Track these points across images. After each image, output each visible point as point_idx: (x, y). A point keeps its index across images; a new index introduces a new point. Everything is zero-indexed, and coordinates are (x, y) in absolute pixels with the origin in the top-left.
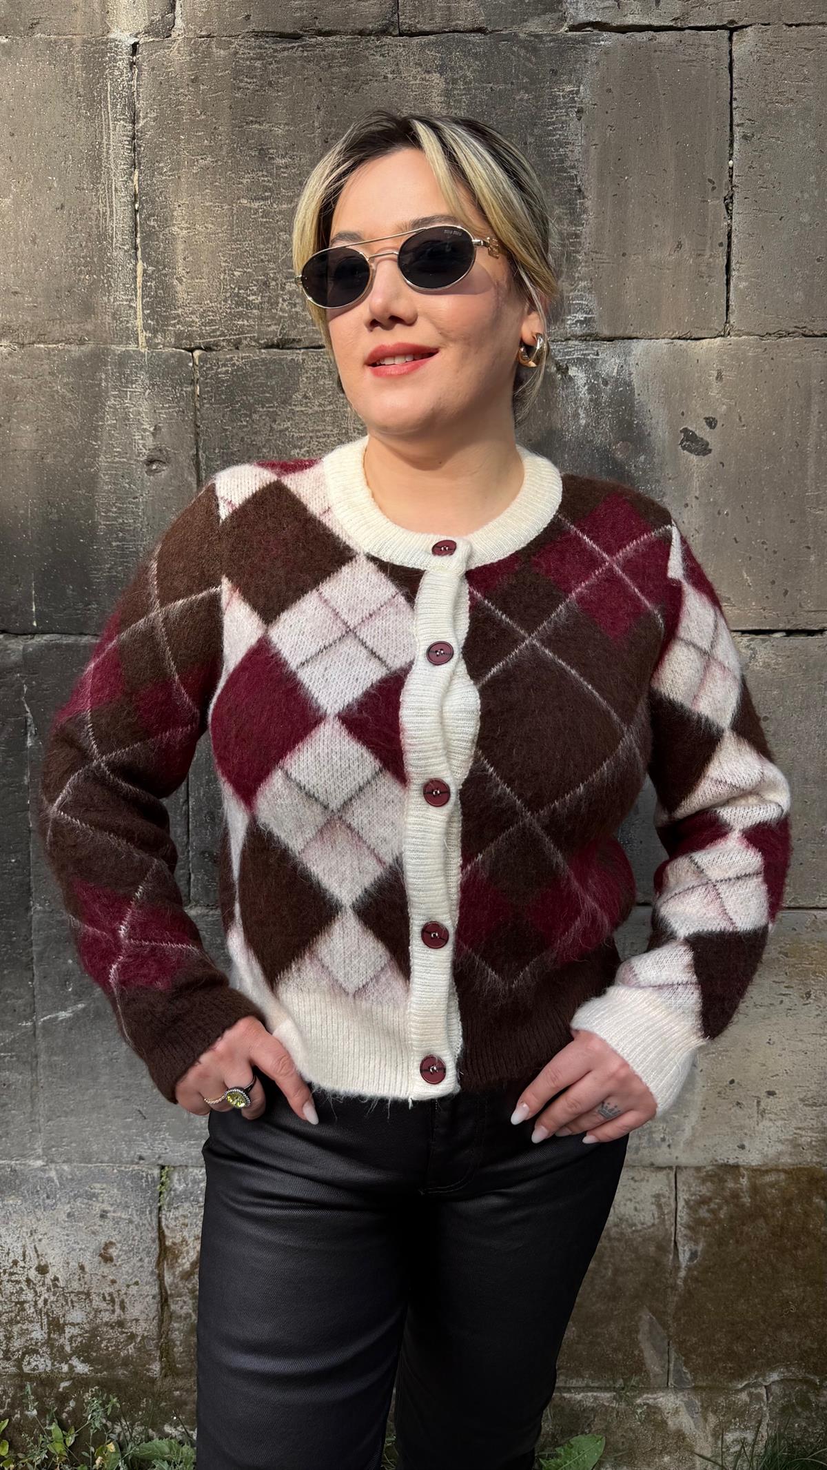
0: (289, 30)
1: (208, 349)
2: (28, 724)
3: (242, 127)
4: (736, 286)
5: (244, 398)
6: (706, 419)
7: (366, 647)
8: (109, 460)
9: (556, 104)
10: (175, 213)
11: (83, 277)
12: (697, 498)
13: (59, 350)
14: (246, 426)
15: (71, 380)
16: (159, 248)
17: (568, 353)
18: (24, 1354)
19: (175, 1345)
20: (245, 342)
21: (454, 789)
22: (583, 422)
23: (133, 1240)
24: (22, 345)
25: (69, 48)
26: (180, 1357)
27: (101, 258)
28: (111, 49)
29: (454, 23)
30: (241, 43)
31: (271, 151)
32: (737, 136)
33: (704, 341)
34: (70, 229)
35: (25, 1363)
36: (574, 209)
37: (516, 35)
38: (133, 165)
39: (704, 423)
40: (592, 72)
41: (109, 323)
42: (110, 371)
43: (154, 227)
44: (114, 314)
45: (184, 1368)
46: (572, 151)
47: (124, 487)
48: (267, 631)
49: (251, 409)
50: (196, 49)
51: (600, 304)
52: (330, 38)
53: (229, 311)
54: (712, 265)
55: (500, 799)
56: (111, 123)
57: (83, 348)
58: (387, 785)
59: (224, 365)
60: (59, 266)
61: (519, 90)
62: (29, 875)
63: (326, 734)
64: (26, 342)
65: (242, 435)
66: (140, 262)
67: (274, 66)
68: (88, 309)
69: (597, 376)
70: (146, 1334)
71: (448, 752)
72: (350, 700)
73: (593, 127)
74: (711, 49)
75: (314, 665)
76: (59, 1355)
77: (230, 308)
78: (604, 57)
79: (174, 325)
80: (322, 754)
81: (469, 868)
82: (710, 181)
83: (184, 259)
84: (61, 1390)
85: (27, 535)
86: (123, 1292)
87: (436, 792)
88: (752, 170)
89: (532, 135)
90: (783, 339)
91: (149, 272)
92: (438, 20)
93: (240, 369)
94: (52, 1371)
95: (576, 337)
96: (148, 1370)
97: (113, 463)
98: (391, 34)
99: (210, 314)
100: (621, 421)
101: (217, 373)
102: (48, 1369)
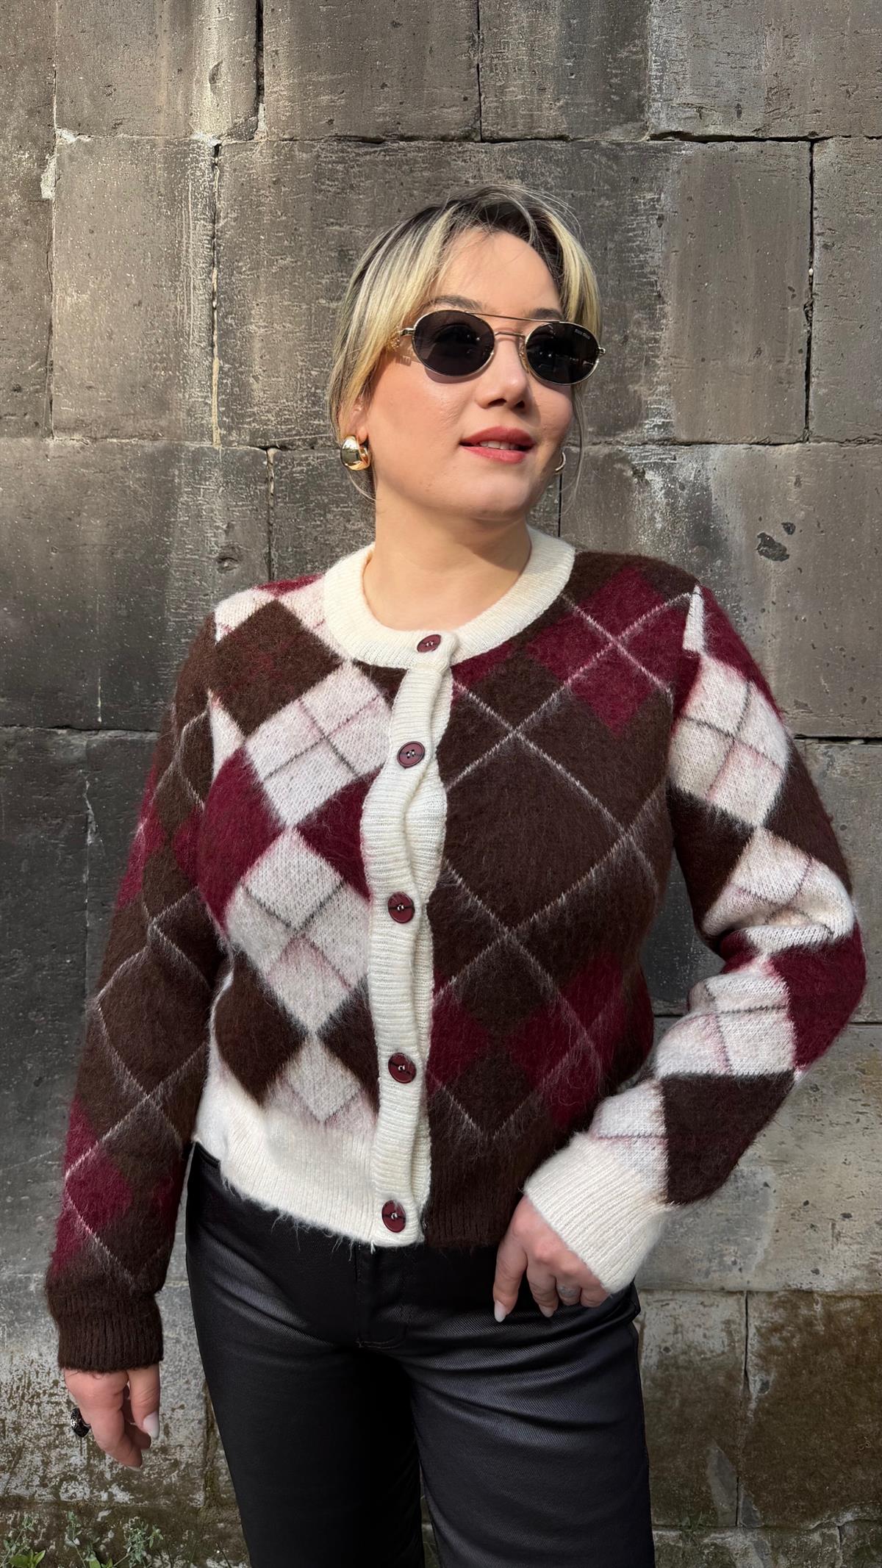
0: (372, 135)
1: (283, 447)
2: (89, 820)
3: (322, 228)
4: (815, 393)
5: (319, 497)
6: (784, 524)
7: (337, 753)
8: (180, 557)
9: (637, 211)
10: (253, 312)
11: (158, 373)
12: (774, 603)
13: (132, 445)
14: (320, 526)
15: (144, 475)
16: (236, 346)
17: (645, 458)
18: (62, 1481)
19: (220, 1474)
20: (320, 442)
21: (418, 904)
22: (659, 526)
23: (180, 1360)
24: (95, 439)
25: (151, 149)
26: (225, 1486)
27: (177, 354)
28: (194, 150)
29: (536, 131)
30: (323, 147)
31: (351, 252)
32: (817, 245)
33: (783, 446)
34: (147, 326)
35: (62, 1490)
36: (653, 314)
37: (598, 143)
38: (213, 264)
39: (782, 529)
40: (673, 180)
41: (183, 420)
42: (184, 468)
43: (231, 325)
44: (189, 411)
45: (229, 1498)
46: (652, 257)
47: (195, 584)
48: (245, 742)
49: (325, 509)
50: (278, 152)
51: (678, 409)
52: (413, 143)
53: (305, 410)
54: (792, 372)
55: (470, 913)
56: (191, 222)
57: (156, 444)
58: (350, 900)
59: (299, 465)
60: (134, 362)
61: (600, 197)
62: (85, 977)
63: (285, 847)
64: (99, 436)
65: (315, 534)
66: (216, 360)
67: (356, 169)
68: (162, 405)
69: (674, 480)
70: (190, 1461)
71: (412, 863)
72: (311, 810)
73: (674, 235)
74: (792, 159)
75: (281, 775)
76: (99, 1482)
77: (306, 407)
78: (686, 166)
79: (249, 423)
80: (280, 869)
81: (442, 992)
82: (790, 288)
83: (261, 357)
84: (99, 1520)
85: (95, 631)
86: (168, 1416)
87: (400, 908)
88: (832, 278)
89: (611, 240)
90: (862, 446)
91: (226, 369)
92: (520, 127)
93: (315, 468)
94: (90, 1499)
95: (653, 442)
96: (192, 1500)
97: (185, 559)
98: (473, 140)
99: (286, 413)
100: (697, 526)
101: (292, 473)
102: (86, 1497)
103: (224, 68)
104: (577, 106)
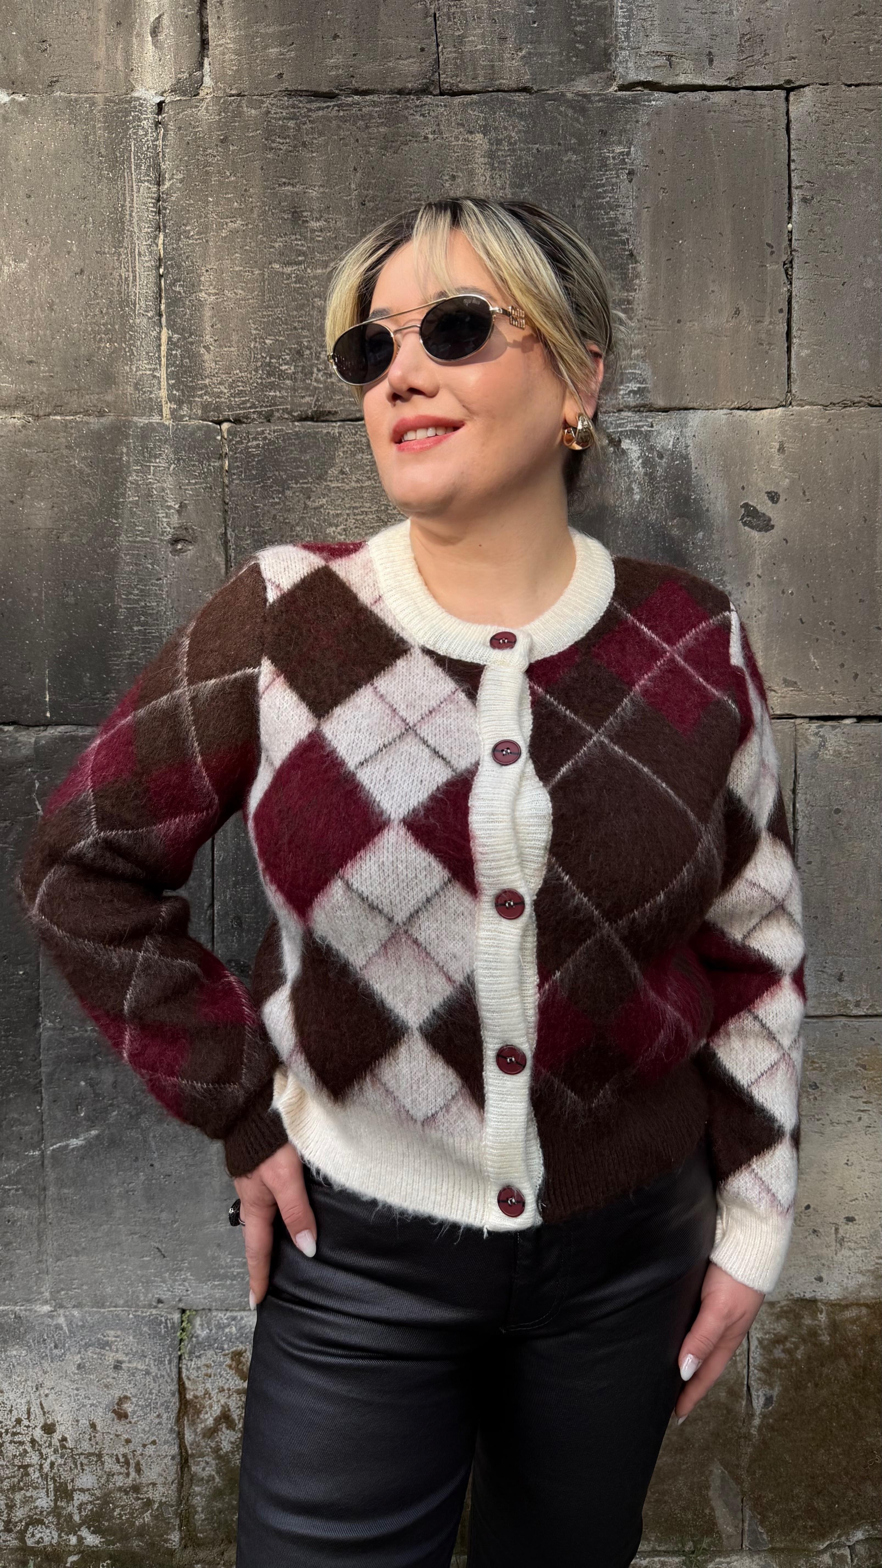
0: (324, 89)
1: (237, 421)
3: (274, 188)
4: (798, 354)
5: (277, 473)
6: (768, 493)
7: (428, 746)
8: (130, 539)
9: (606, 165)
10: (202, 279)
11: (103, 345)
12: (759, 576)
13: (77, 422)
14: (279, 503)
15: (90, 454)
16: (185, 315)
17: (620, 425)
18: (27, 1525)
19: (196, 1512)
20: (277, 414)
21: (528, 900)
22: (637, 497)
23: (151, 1393)
24: (38, 417)
25: (90, 107)
26: (201, 1525)
27: (123, 325)
28: (135, 107)
29: (497, 82)
30: (273, 102)
31: (305, 214)
32: (796, 198)
33: (764, 411)
34: (90, 295)
35: (28, 1535)
36: (625, 274)
37: (563, 95)
38: (158, 228)
39: (766, 497)
40: (644, 133)
41: (131, 394)
42: (132, 445)
43: (179, 293)
44: (136, 384)
45: (206, 1537)
46: (623, 214)
47: (147, 568)
48: (319, 725)
49: (284, 486)
50: (225, 108)
51: (654, 373)
52: (368, 98)
53: (259, 381)
54: (772, 332)
55: (577, 909)
56: (134, 184)
57: (102, 420)
58: (456, 896)
59: (255, 439)
60: (77, 334)
61: (566, 151)
62: (38, 989)
63: (391, 841)
64: (41, 413)
65: (274, 512)
66: (165, 330)
67: (308, 126)
68: (108, 379)
69: (651, 449)
70: (164, 1500)
71: (522, 860)
72: (416, 804)
73: (645, 190)
74: (767, 109)
75: (374, 765)
76: (67, 1525)
77: (261, 378)
78: (656, 117)
79: (201, 396)
80: (386, 863)
81: (547, 987)
82: (768, 245)
83: (212, 326)
84: (68, 1565)
85: (41, 620)
86: (139, 1452)
87: (509, 904)
88: (811, 233)
89: (580, 197)
90: (848, 409)
91: (175, 340)
92: (480, 79)
93: (271, 442)
94: (59, 1543)
95: (629, 408)
96: (166, 1541)
97: (135, 542)
98: (431, 93)
99: (240, 384)
100: (677, 497)
101: (247, 448)
102: (54, 1542)
103: (165, 20)
104: (541, 55)
